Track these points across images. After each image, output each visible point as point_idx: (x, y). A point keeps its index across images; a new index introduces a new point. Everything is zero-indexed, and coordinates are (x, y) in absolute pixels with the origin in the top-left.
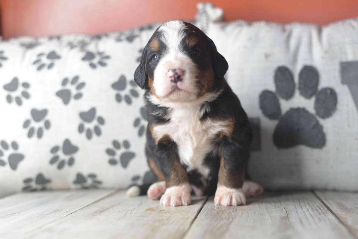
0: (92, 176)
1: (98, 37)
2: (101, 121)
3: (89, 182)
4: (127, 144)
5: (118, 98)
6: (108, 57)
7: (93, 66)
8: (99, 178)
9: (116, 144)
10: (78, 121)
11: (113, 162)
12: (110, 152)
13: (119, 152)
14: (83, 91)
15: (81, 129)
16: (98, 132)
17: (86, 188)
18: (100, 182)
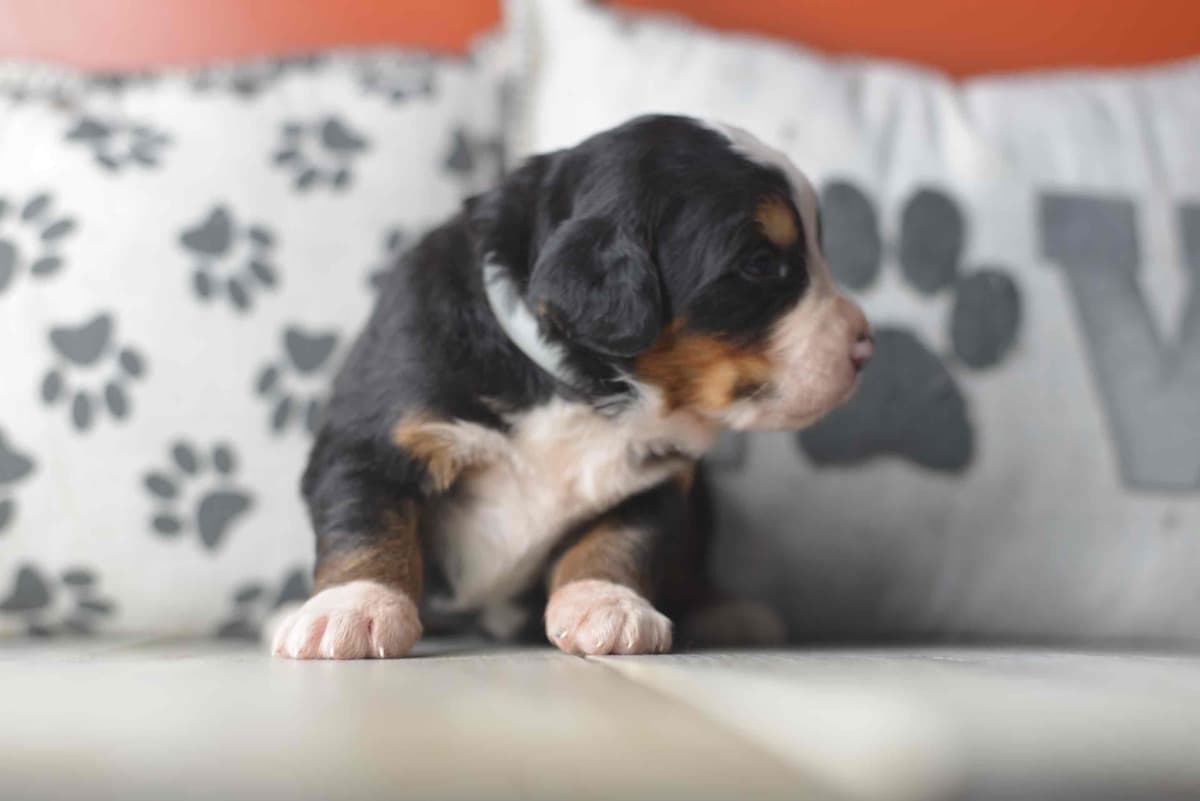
0: (79, 579)
1: (114, 81)
2: (132, 363)
3: (64, 603)
4: (224, 459)
5: (203, 286)
6: (162, 140)
7: (108, 163)
8: (107, 588)
9: (184, 457)
10: (40, 359)
11: (165, 526)
12: (158, 485)
13: (195, 489)
14: (70, 248)
15: (51, 388)
16: (117, 402)
17: (40, 634)
18: (102, 608)
